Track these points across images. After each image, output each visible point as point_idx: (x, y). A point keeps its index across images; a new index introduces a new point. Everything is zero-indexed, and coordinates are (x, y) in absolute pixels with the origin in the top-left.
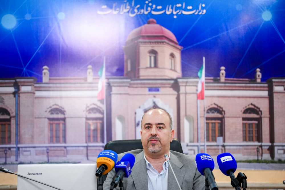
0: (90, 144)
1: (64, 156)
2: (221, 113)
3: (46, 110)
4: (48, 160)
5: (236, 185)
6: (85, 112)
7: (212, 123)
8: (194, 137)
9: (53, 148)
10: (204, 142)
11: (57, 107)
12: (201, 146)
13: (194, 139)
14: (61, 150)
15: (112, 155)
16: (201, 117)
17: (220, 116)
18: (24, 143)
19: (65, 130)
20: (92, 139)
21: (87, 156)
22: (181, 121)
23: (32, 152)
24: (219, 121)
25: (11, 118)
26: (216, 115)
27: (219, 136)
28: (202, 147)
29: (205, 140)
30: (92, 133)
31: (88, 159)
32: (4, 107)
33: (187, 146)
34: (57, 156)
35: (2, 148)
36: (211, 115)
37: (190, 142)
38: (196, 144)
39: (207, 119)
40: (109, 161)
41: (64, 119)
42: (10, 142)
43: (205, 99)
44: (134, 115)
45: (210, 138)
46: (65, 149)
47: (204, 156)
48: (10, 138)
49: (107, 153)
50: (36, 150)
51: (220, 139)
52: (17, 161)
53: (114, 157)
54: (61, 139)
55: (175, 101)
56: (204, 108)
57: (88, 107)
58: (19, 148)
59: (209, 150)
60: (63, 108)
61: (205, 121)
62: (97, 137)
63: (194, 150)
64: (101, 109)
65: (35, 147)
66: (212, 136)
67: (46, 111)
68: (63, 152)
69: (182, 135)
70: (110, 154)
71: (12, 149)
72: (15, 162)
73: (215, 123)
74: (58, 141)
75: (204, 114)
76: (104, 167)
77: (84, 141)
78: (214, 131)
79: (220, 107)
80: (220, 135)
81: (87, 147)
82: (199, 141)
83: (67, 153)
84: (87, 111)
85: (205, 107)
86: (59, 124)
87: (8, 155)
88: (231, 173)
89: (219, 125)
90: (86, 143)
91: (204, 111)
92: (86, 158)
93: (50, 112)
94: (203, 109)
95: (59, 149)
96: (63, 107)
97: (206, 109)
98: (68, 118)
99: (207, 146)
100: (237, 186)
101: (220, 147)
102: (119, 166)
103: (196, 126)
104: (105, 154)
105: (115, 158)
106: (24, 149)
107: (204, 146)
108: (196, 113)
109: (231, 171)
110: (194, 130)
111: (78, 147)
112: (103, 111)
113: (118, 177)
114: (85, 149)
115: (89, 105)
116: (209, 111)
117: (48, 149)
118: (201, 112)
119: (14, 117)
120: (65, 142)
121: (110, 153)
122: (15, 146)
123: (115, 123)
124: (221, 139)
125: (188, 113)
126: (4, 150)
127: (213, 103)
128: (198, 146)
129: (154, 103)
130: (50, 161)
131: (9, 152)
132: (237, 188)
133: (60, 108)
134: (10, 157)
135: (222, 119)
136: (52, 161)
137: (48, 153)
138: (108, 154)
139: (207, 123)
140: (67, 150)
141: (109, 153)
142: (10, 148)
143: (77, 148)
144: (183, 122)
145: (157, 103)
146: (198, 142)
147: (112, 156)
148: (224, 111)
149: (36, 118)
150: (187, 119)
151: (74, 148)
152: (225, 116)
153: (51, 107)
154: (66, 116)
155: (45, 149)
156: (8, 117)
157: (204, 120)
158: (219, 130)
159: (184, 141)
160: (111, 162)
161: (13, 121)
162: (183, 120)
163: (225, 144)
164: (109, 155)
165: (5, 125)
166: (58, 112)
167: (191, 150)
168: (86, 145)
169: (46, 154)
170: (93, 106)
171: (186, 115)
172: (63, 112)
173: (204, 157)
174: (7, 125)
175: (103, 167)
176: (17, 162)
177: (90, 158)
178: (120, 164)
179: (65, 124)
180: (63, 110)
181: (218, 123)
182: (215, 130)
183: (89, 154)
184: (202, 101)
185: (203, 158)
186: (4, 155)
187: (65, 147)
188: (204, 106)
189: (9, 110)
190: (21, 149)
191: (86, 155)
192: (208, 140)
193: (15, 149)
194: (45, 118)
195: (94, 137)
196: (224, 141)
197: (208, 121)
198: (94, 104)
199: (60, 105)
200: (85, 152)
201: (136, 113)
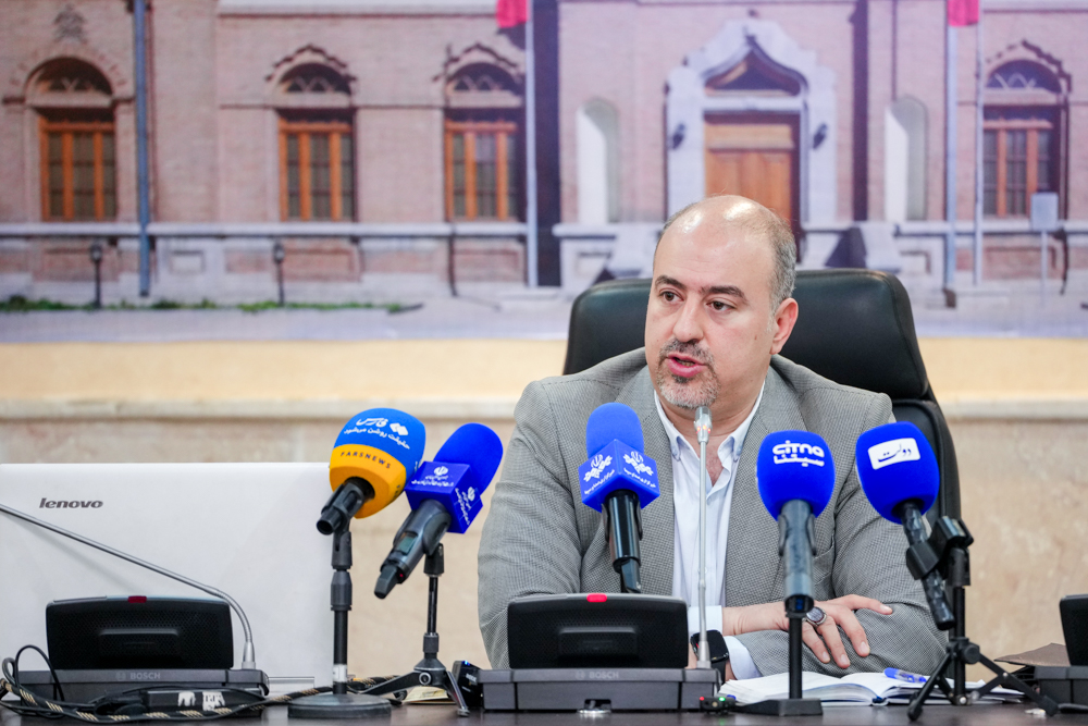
0: (464, 228)
1: (350, 279)
2: (1054, 87)
3: (269, 71)
4: (282, 294)
5: (926, 571)
6: (440, 84)
7: (1011, 131)
8: (927, 194)
9: (299, 244)
10: (974, 218)
11: (318, 59)
12: (959, 234)
13: (926, 203)
14: (336, 252)
15: (396, 434)
16: (961, 104)
17: (1047, 98)
18: (176, 218)
19: (351, 164)
20: (470, 201)
21: (452, 278)
22: (873, 126)
23: (210, 257)
24: (1045, 124)
25: (115, 103)
26: (1032, 94)
27: (1040, 191)
28: (964, 242)
29: (980, 207)
30: (470, 178)
31: (454, 293)
32: (83, 55)
33: (898, 234)
34: (318, 277)
35: (83, 237)
36: (1007, 95)
37: (912, 217)
38: (936, 226)
39: (991, 111)
40: (382, 462)
41: (348, 115)
42: (112, 213)
43: (985, 21)
44: (660, 96)
45: (1002, 198)
46: (354, 249)
47: (789, 446)
48: (112, 191)
49: (374, 427)
50: (227, 252)
51: (1045, 206)
52: (144, 294)
53: (403, 444)
54: (338, 203)
55: (846, 32)
56: (978, 64)
57: (455, 60)
58: (152, 241)
59: (995, 255)
60: (344, 66)
61: (982, 123)
62: (494, 195)
63: (927, 255)
64: (512, 71)
65: (221, 237)
66: (1011, 191)
67: (269, 78)
68: (343, 259)
69: (872, 189)
70: (387, 429)
71: (124, 244)
72: (138, 301)
73: (1024, 131)
74: (323, 213)
75: (977, 92)
76: (357, 489)
77: (439, 212)
78: (1018, 164)
79: (1049, 58)
80: (1045, 185)
81: (451, 238)
82: (951, 213)
83: (363, 264)
84: (450, 79)
85: (983, 60)
86: (326, 135)
87: (105, 269)
88: (912, 514)
89: (1044, 139)
90: (447, 220)
91: (978, 76)
92: (444, 288)
93: (286, 78)
94: (972, 69)
95: (328, 245)
96: (342, 57)
97: (986, 69)
98: (367, 107)
99: (988, 234)
100: (931, 577)
101: (1046, 241)
102: (423, 483)
103: (936, 148)
104: (365, 430)
105: (407, 447)
106: (175, 244)
107: (972, 234)
108: (941, 85)
109: (911, 505)
110: (927, 166)
111: (413, 237)
112: (523, 77)
113: (414, 534)
114: (442, 247)
115: (456, 52)
116: (999, 78)
117: (278, 248)
118: (963, 82)
119: (128, 101)
120: (353, 214)
121: (388, 424)
122: (135, 228)
123: (573, 135)
124: (1052, 200)
125: (904, 87)
126: (88, 244)
127: (1016, 40)
128: (944, 236)
129: (751, 40)
130: (289, 298)
131: (110, 257)
132: (930, 585)
133: (332, 65)
134: (115, 278)
135: (1056, 115)
136: (299, 299)
137: (279, 262)
138: (382, 429)
139: (987, 131)
140: (362, 253)
141: (384, 424)
142: (113, 240)
143: (406, 244)
144: (882, 128)
145: (762, 41)
146: (945, 217)
147: (397, 440)
148: (1068, 78)
149: (224, 107)
150: (898, 115)
151: (394, 244)
152: (1072, 98)
153: (288, 60)
154: (358, 100)
155: (267, 244)
156: (102, 101)
157: (976, 117)
158: (1040, 162)
159: (882, 216)
160: (388, 466)
161: (125, 121)
162: (882, 118)
163: (1069, 226)
164: (382, 434)
165: (90, 134)
166: (324, 82)
167: (915, 253)
168: (444, 229)
169: (273, 268)
170: (477, 57)
171: (894, 97)
172: (343, 83)
173: (788, 451)
174: (98, 139)
175: (353, 492)
176: (149, 301)
177: (462, 287)
178: (430, 477)
179: (351, 136)
180: (343, 72)
181: (1040, 130)
182: (1024, 163)
183: (459, 271)
184: (967, 31)
185: (780, 457)
186: (91, 269)
187: (355, 239)
188: (977, 53)
189: (105, 68)
190: (160, 244)
191: (445, 275)
192: (991, 209)
193: (134, 245)
194: (265, 107)
195: (480, 194)
196: (1064, 211)
197: (993, 124)
198: (480, 47)
199: (331, 52)
200: (442, 259)
201: (667, 89)
